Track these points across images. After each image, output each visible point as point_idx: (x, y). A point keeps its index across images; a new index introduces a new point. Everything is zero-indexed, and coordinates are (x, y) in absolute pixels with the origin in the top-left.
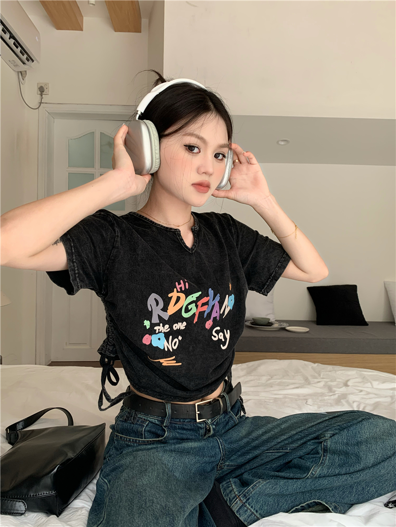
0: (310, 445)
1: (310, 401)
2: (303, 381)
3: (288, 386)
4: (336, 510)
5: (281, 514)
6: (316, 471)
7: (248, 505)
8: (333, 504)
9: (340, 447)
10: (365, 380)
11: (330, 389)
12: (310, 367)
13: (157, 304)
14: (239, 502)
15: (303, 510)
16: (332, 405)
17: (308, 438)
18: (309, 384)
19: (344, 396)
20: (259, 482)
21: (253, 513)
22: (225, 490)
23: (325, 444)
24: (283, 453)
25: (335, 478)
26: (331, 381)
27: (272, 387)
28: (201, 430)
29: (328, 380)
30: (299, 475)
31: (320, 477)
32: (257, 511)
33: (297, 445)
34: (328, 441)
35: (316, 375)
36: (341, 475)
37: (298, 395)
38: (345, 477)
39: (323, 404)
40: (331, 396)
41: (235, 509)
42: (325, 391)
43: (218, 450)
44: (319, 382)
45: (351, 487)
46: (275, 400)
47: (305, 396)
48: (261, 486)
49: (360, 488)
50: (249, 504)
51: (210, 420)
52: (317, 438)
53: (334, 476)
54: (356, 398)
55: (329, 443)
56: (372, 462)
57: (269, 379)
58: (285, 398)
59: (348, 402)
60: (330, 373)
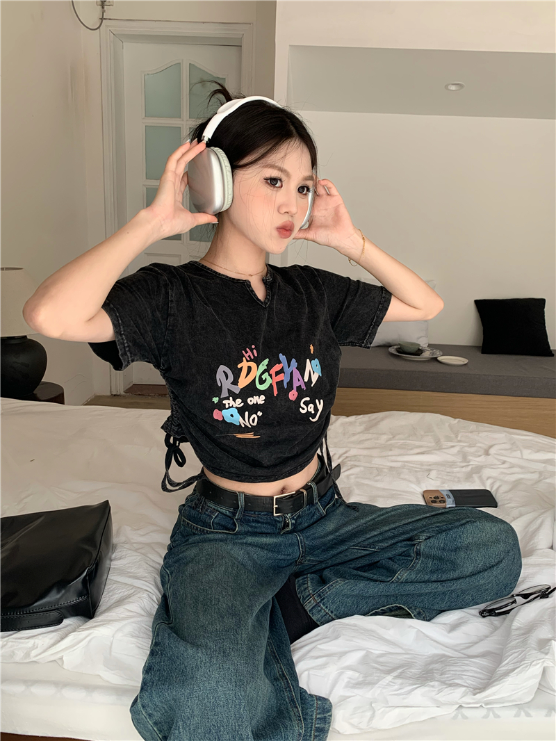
0: (401, 547)
1: (433, 474)
2: (434, 444)
3: (411, 449)
4: (419, 616)
5: (356, 616)
6: (403, 575)
7: (322, 606)
8: (417, 610)
9: (434, 552)
10: (514, 446)
11: (465, 458)
12: (447, 424)
13: (227, 379)
14: (312, 601)
15: (383, 613)
16: (459, 481)
17: (400, 538)
18: (440, 449)
19: (478, 470)
20: (337, 582)
21: (327, 613)
22: (300, 586)
23: (418, 548)
24: (370, 552)
25: (423, 585)
26: (470, 446)
27: (391, 450)
28: (278, 525)
29: (465, 444)
30: (383, 578)
31: (406, 582)
32: (332, 612)
33: (386, 545)
34: (422, 544)
35: (453, 436)
36: (432, 582)
37: (422, 464)
38: (435, 585)
39: (448, 478)
40: (463, 467)
41: (308, 608)
42: (458, 459)
43: (297, 547)
44: (453, 447)
45: (443, 593)
46: (391, 468)
47: (430, 465)
48: (339, 587)
49: (454, 595)
50: (323, 604)
51: (289, 515)
52: (410, 539)
53: (424, 582)
54: (494, 473)
55: (422, 547)
56: (470, 571)
57: (390, 439)
58: (403, 467)
59: (480, 478)
60: (470, 435)
